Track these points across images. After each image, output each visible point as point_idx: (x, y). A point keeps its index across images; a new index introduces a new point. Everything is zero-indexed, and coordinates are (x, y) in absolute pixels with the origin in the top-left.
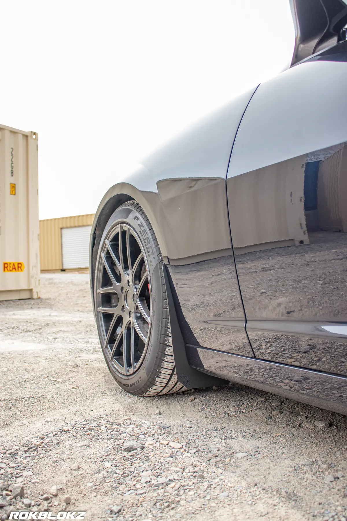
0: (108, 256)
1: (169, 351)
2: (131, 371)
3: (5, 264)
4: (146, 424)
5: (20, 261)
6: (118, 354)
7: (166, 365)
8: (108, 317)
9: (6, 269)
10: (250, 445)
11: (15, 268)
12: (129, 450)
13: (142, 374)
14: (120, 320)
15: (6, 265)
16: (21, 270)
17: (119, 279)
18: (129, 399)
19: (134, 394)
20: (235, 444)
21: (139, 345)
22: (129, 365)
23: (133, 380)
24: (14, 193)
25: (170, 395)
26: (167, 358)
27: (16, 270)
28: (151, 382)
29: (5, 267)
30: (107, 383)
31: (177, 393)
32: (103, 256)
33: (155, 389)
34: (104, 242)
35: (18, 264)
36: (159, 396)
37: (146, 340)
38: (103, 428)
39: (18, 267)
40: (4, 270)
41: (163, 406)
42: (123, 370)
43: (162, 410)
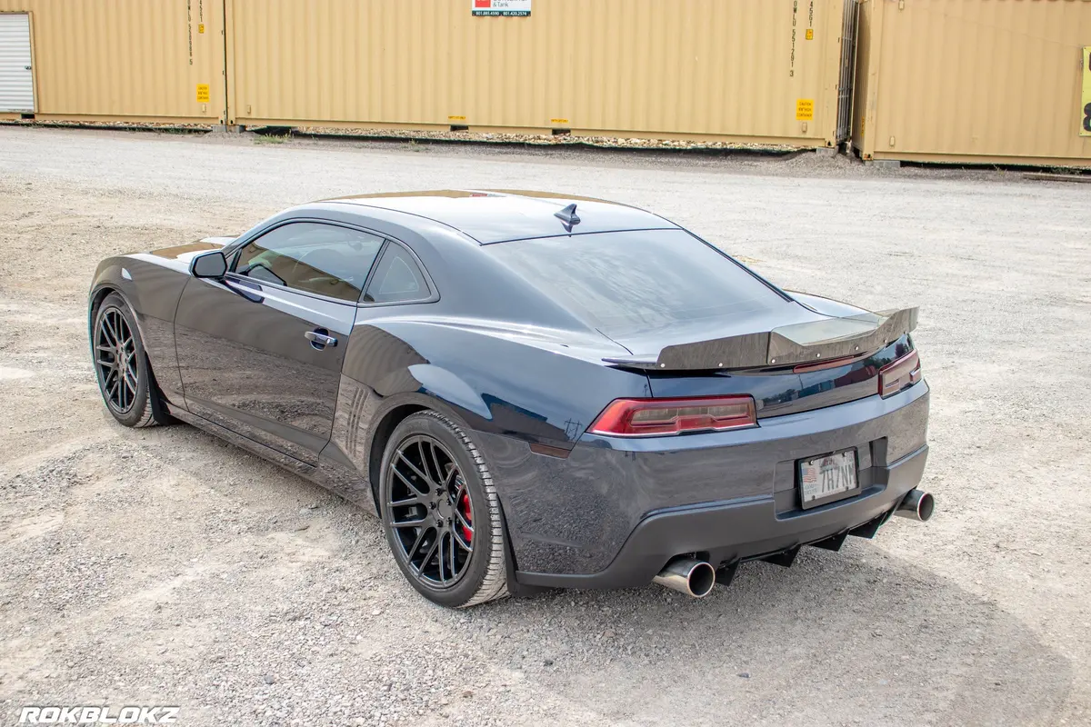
0: (105, 323)
1: (149, 401)
2: (125, 410)
4: (135, 445)
6: (115, 397)
7: (147, 409)
8: (106, 369)
10: (189, 455)
12: (124, 458)
13: (132, 414)
14: (116, 373)
17: (115, 344)
18: (124, 430)
19: (127, 426)
20: (181, 455)
21: (130, 395)
22: (123, 406)
23: (126, 417)
25: (152, 427)
26: (148, 405)
28: (138, 420)
30: (105, 416)
31: (154, 426)
32: (101, 323)
33: (141, 424)
34: (102, 314)
36: (144, 427)
37: (134, 393)
38: (109, 448)
41: (146, 434)
42: (117, 408)
43: (145, 436)
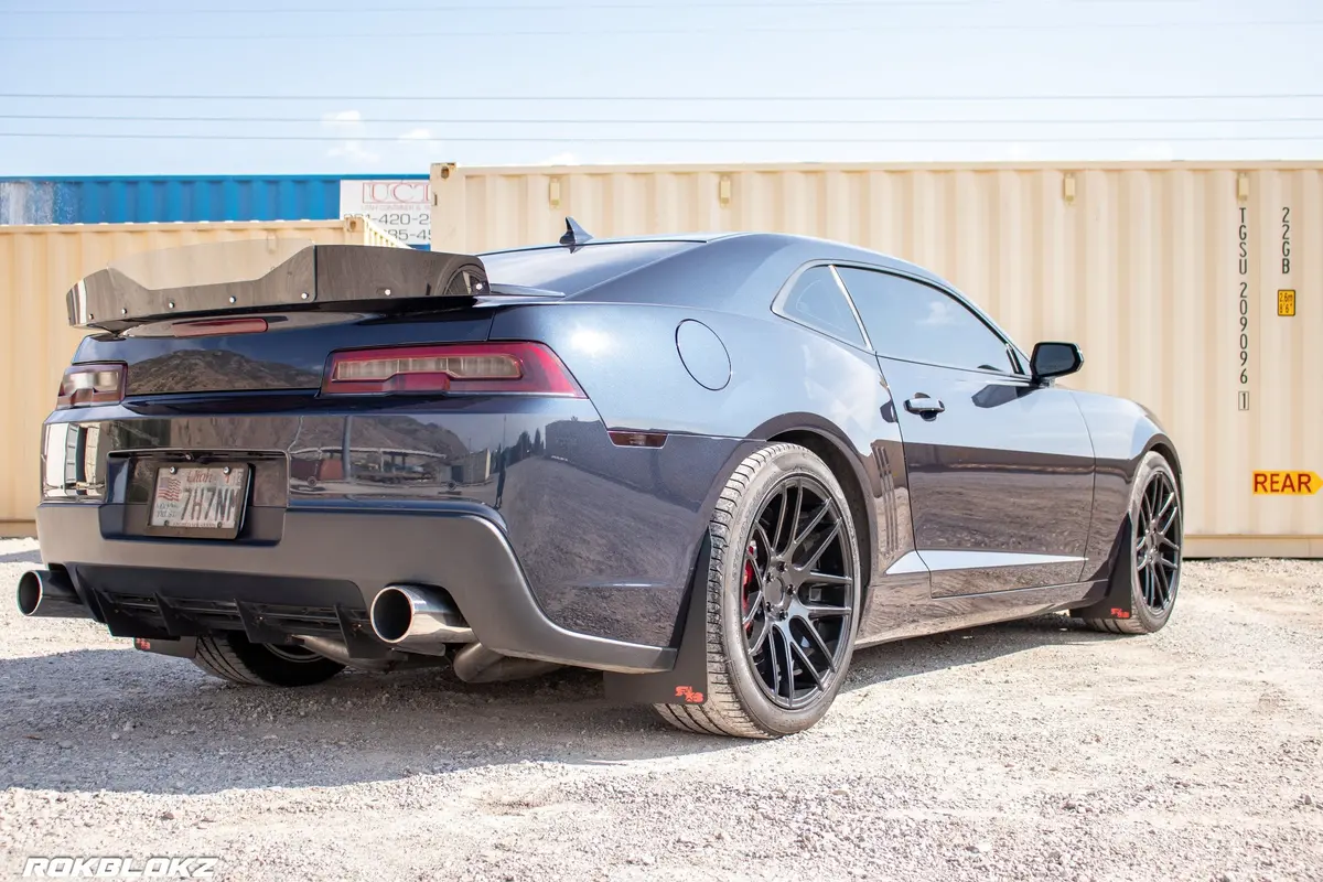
3: (1257, 475)
5: (1305, 470)
9: (1259, 486)
11: (1292, 486)
15: (1261, 479)
16: (1309, 490)
24: (1291, 312)
27: (1294, 490)
29: (1256, 483)
35: (1300, 476)
39: (1300, 483)
40: (1256, 490)
